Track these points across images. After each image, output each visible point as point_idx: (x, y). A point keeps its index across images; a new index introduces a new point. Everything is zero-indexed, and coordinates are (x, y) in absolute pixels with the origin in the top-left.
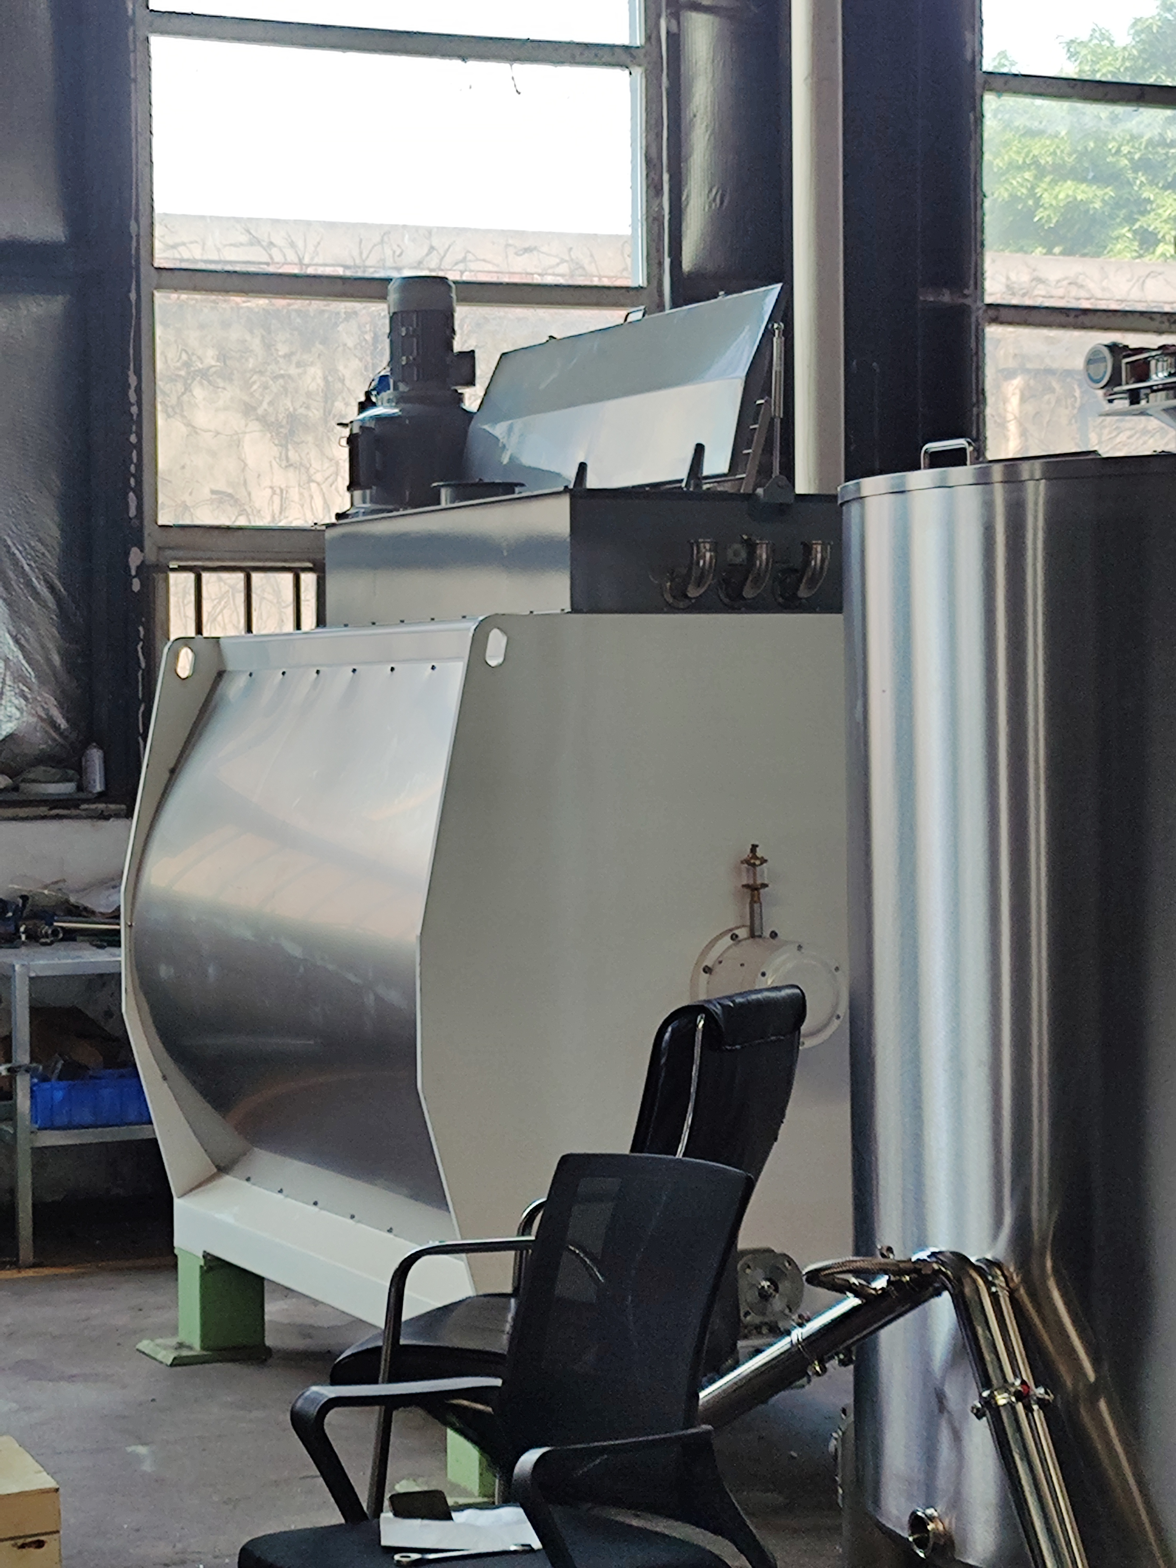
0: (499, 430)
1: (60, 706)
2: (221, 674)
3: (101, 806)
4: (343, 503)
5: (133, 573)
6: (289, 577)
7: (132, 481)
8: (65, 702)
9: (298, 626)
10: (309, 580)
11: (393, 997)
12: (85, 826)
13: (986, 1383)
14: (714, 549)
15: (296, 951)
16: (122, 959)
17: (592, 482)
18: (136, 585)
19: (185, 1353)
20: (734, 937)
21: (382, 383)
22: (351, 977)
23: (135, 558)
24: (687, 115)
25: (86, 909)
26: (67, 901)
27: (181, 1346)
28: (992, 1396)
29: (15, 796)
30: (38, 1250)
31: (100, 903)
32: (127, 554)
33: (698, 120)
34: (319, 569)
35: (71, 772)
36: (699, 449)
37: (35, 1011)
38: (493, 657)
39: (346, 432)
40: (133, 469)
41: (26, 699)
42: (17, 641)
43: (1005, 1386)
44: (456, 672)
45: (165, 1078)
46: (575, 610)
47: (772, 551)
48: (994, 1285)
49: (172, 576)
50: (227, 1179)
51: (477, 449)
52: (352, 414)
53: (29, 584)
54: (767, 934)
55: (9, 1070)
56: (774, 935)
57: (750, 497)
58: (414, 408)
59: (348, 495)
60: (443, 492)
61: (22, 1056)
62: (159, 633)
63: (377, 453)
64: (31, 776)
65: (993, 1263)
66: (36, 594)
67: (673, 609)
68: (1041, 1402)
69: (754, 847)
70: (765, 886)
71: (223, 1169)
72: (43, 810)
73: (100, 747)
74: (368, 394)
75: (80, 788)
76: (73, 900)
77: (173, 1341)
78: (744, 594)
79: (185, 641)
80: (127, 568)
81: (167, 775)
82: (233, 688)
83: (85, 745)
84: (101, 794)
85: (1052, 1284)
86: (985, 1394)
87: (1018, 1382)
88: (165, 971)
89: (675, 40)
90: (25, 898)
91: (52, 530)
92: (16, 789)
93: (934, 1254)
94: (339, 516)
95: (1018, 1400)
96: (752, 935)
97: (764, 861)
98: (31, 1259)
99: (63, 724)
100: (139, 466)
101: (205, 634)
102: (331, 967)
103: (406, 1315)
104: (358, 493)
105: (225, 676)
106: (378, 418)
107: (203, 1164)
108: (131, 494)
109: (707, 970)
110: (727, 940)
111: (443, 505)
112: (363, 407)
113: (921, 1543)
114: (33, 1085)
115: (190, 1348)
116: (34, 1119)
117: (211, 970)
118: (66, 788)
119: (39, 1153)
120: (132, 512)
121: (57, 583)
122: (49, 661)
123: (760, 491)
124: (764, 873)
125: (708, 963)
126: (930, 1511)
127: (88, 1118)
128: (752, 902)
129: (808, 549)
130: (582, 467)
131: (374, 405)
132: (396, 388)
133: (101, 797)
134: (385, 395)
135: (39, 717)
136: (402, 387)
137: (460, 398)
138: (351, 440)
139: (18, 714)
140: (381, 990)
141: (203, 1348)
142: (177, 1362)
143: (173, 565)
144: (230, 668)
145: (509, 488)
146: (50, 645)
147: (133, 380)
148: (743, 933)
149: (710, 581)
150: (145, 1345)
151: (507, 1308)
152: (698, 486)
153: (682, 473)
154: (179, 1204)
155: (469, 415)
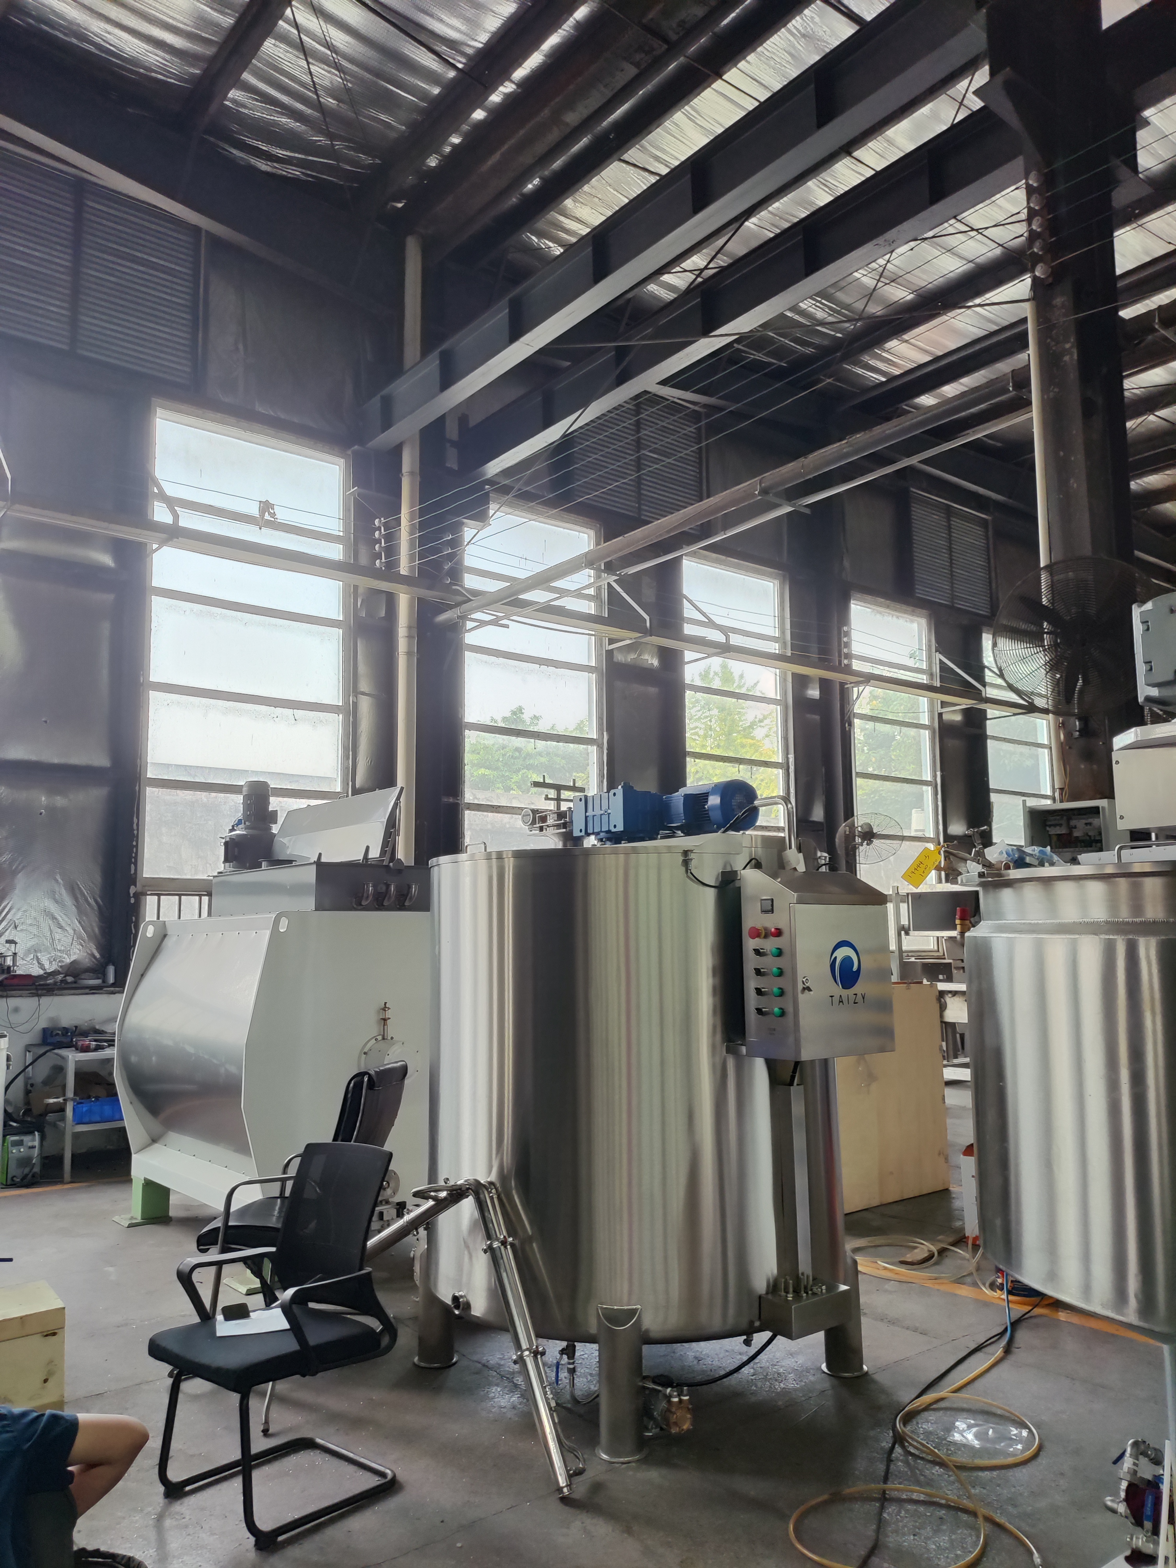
0: (285, 840)
1: (97, 949)
2: (165, 936)
3: (112, 989)
4: (221, 867)
5: (132, 895)
6: (197, 898)
7: (133, 860)
8: (100, 948)
9: (200, 916)
10: (205, 899)
11: (233, 1069)
12: (105, 997)
13: (489, 1237)
14: (373, 886)
15: (191, 1050)
16: (116, 1052)
17: (323, 860)
18: (132, 901)
19: (134, 1221)
20: (376, 1040)
21: (239, 822)
22: (215, 1061)
23: (132, 890)
24: (359, 731)
25: (103, 1031)
26: (95, 1028)
27: (132, 1218)
28: (491, 1244)
29: (74, 985)
30: (72, 1176)
31: (108, 1028)
32: (129, 888)
33: (363, 733)
34: (210, 894)
35: (100, 975)
36: (368, 848)
37: (77, 1074)
38: (282, 928)
39: (224, 841)
40: (134, 855)
41: (82, 946)
42: (80, 923)
43: (497, 1239)
44: (268, 933)
45: (131, 1103)
46: (316, 910)
47: (396, 888)
48: (491, 1193)
49: (148, 897)
50: (156, 1145)
51: (277, 847)
52: (227, 834)
53: (86, 900)
54: (389, 1038)
55: (64, 1100)
56: (392, 1038)
57: (388, 866)
58: (251, 832)
59: (223, 865)
60: (263, 863)
61: (70, 1093)
62: (141, 920)
63: (236, 849)
64: (82, 977)
65: (491, 1183)
66: (89, 904)
67: (356, 910)
68: (512, 1245)
69: (385, 1003)
70: (389, 1018)
71: (154, 1141)
72: (87, 991)
73: (113, 965)
74: (233, 826)
75: (104, 982)
76: (97, 1027)
77: (129, 1216)
78: (385, 904)
79: (151, 923)
80: (129, 894)
81: (140, 976)
82: (169, 942)
83: (107, 964)
84: (113, 984)
85: (514, 1192)
86: (489, 1242)
87: (502, 1237)
88: (133, 1059)
89: (355, 704)
90: (76, 1027)
91: (98, 878)
92: (75, 982)
93: (466, 1181)
94: (219, 873)
95: (502, 1245)
96: (384, 1039)
97: (389, 1009)
98: (69, 1180)
99: (98, 955)
100: (136, 853)
101: (161, 919)
102: (206, 1057)
103: (233, 1209)
104: (227, 864)
105: (167, 936)
106: (238, 835)
107: (146, 1138)
108: (132, 865)
109: (365, 1053)
110: (373, 1041)
111: (263, 868)
112: (231, 831)
113: (457, 1307)
114: (74, 1106)
115: (136, 1219)
116: (74, 1120)
117: (154, 1058)
118: (97, 982)
119: (76, 1136)
120: (133, 872)
121: (99, 900)
122: (93, 931)
123: (391, 864)
124: (389, 1014)
125: (366, 1050)
126: (460, 1293)
127: (98, 1119)
128: (384, 1025)
129: (410, 887)
130: (320, 854)
131: (235, 830)
132: (245, 824)
133: (113, 985)
134: (240, 826)
135: (88, 953)
136: (247, 823)
137: (270, 828)
138: (226, 844)
139: (78, 952)
140: (228, 1066)
141: (142, 1219)
142: (130, 1226)
143: (149, 893)
144: (169, 933)
145: (290, 862)
146: (94, 924)
147: (135, 820)
148: (380, 1038)
149: (371, 898)
150: (116, 1218)
151: (275, 1204)
152: (367, 862)
153: (361, 857)
154: (134, 1156)
155: (275, 835)
